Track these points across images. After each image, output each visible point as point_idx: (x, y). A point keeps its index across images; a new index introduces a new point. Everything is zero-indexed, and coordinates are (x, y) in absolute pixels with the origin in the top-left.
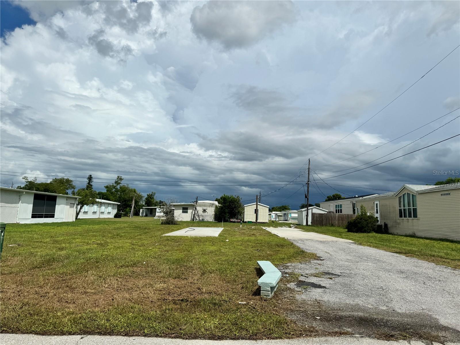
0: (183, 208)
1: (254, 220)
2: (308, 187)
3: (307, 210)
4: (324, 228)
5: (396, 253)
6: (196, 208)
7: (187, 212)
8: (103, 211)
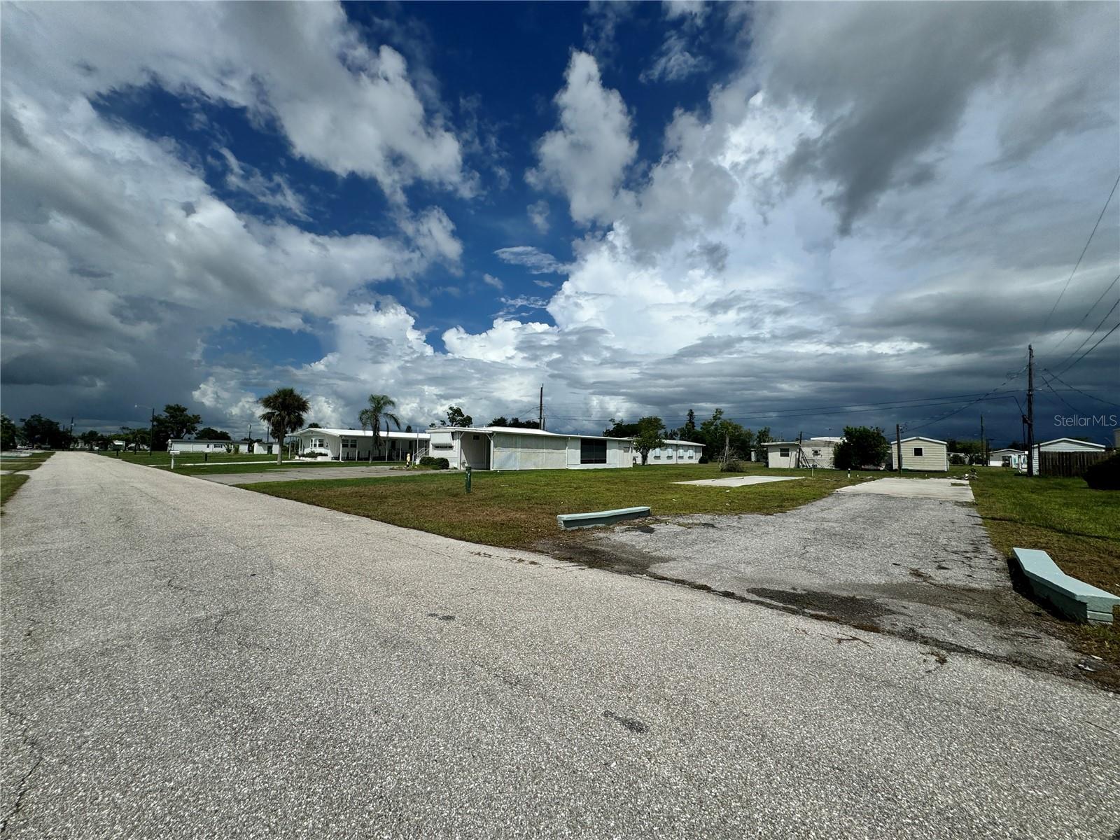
0: (781, 449)
2: (1030, 402)
3: (1030, 449)
6: (800, 450)
7: (788, 455)
8: (681, 455)
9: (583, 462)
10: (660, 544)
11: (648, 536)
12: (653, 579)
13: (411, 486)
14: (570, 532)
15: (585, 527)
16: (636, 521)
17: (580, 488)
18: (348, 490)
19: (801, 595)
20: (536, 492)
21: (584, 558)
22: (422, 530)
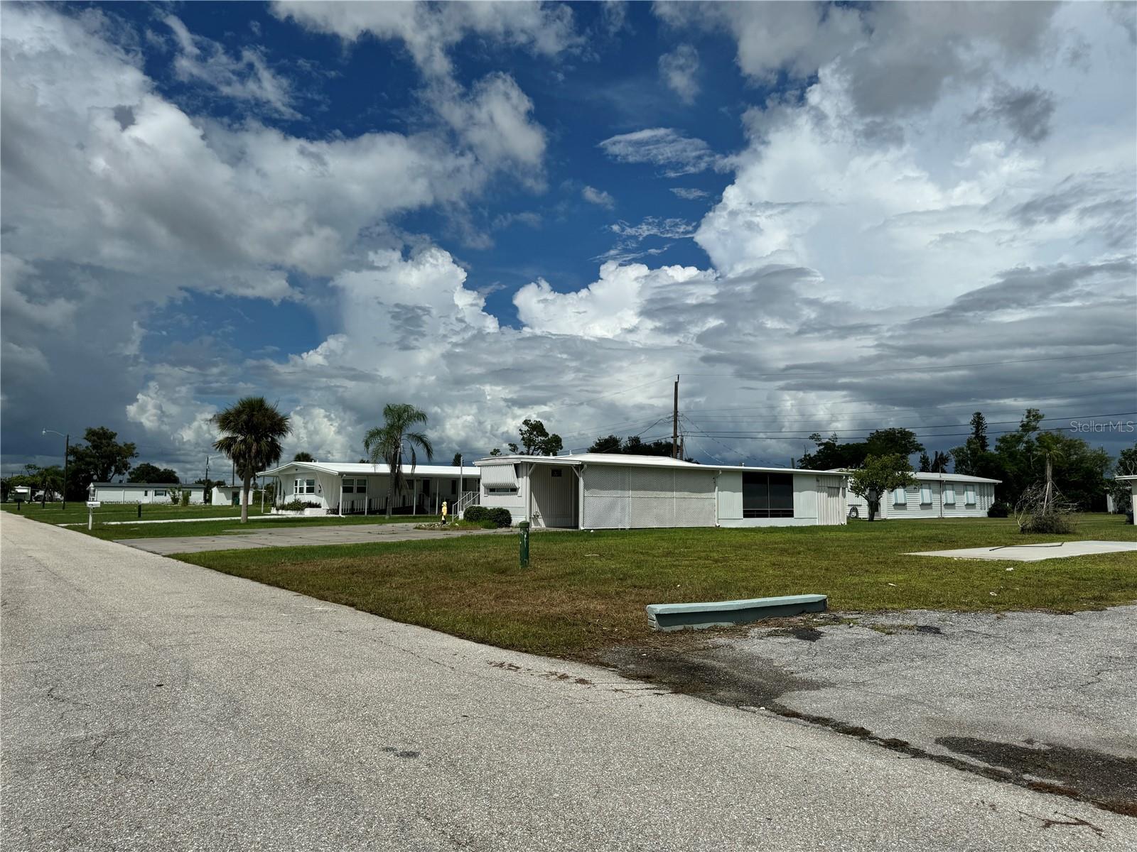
8: (950, 501)
9: (747, 514)
10: (820, 660)
11: (805, 645)
12: (773, 714)
13: (438, 556)
14: (668, 634)
15: (696, 627)
16: (795, 619)
17: (725, 560)
18: (336, 562)
19: (1038, 752)
20: (639, 567)
21: (674, 678)
22: (427, 626)
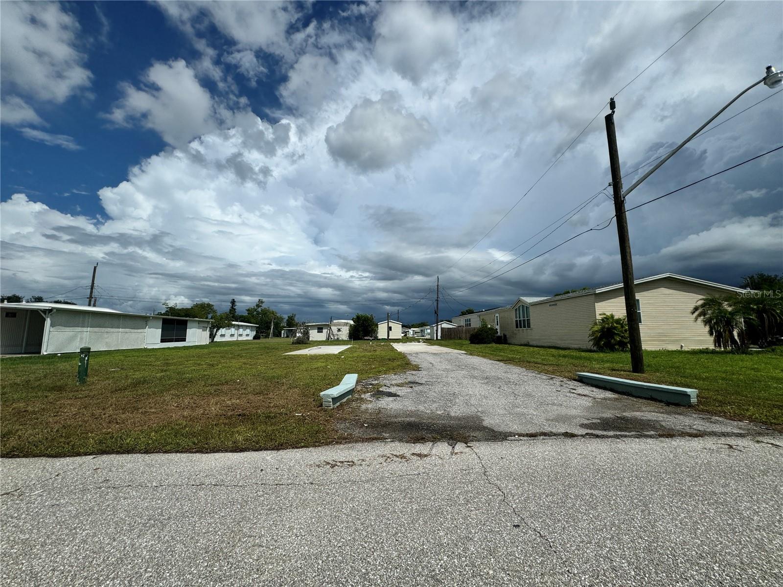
0: (318, 328)
1: (387, 338)
2: (437, 303)
3: (437, 326)
4: (452, 341)
5: (498, 361)
6: (330, 328)
7: (322, 332)
8: (241, 334)
9: (163, 341)
15: (343, 401)
16: (359, 388)
